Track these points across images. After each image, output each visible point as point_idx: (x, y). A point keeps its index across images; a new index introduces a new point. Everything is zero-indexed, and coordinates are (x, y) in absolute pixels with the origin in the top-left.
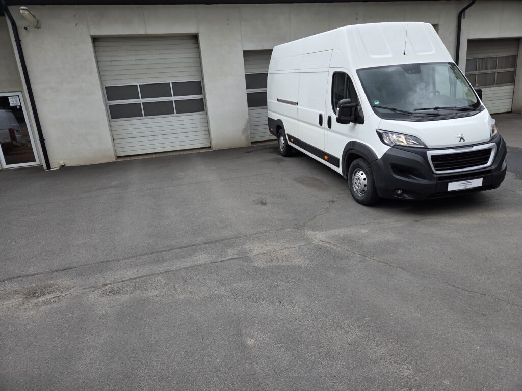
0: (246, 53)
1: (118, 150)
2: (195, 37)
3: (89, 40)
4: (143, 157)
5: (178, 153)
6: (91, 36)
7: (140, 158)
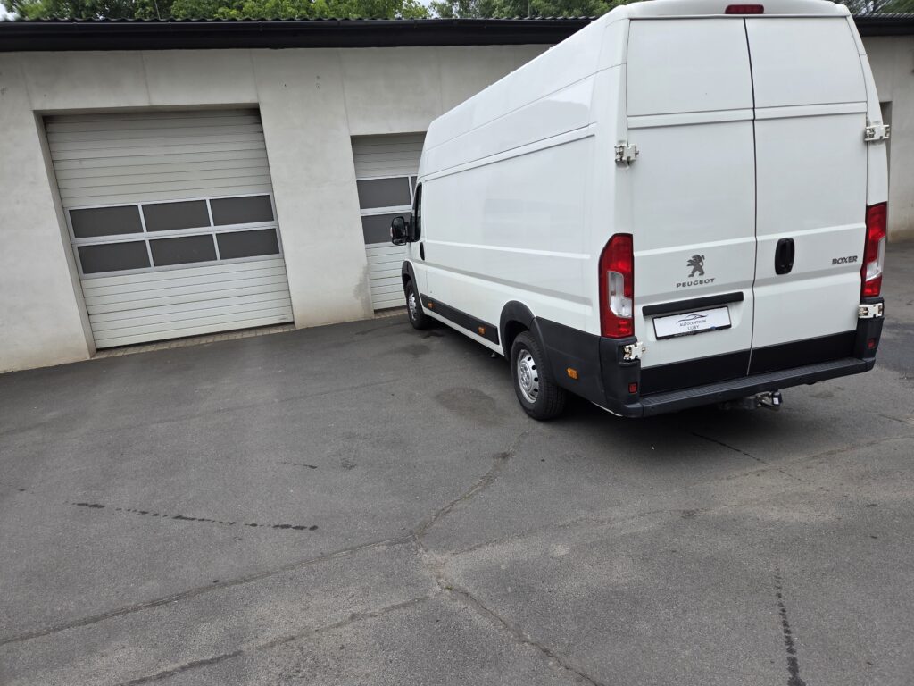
0: (357, 142)
1: (98, 335)
2: (253, 112)
3: (31, 120)
4: (150, 349)
5: (224, 338)
6: (36, 112)
7: (144, 350)
